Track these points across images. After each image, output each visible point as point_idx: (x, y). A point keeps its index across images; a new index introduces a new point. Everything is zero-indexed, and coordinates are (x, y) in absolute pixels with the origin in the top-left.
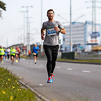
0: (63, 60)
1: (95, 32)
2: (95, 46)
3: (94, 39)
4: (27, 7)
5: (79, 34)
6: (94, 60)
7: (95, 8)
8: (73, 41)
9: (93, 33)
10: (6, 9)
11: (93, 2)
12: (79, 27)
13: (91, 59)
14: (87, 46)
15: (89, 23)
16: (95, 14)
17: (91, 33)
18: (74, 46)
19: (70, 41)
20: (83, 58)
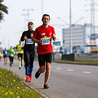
0: (64, 61)
1: (94, 35)
2: (94, 47)
3: (93, 41)
4: (28, 10)
5: (78, 36)
6: (94, 61)
7: (94, 10)
8: (73, 43)
9: (92, 35)
10: (8, 12)
11: (92, 5)
12: (78, 29)
13: (91, 61)
14: (86, 47)
15: (88, 26)
16: (94, 17)
17: (90, 35)
18: (74, 48)
19: (70, 43)
20: (82, 60)
